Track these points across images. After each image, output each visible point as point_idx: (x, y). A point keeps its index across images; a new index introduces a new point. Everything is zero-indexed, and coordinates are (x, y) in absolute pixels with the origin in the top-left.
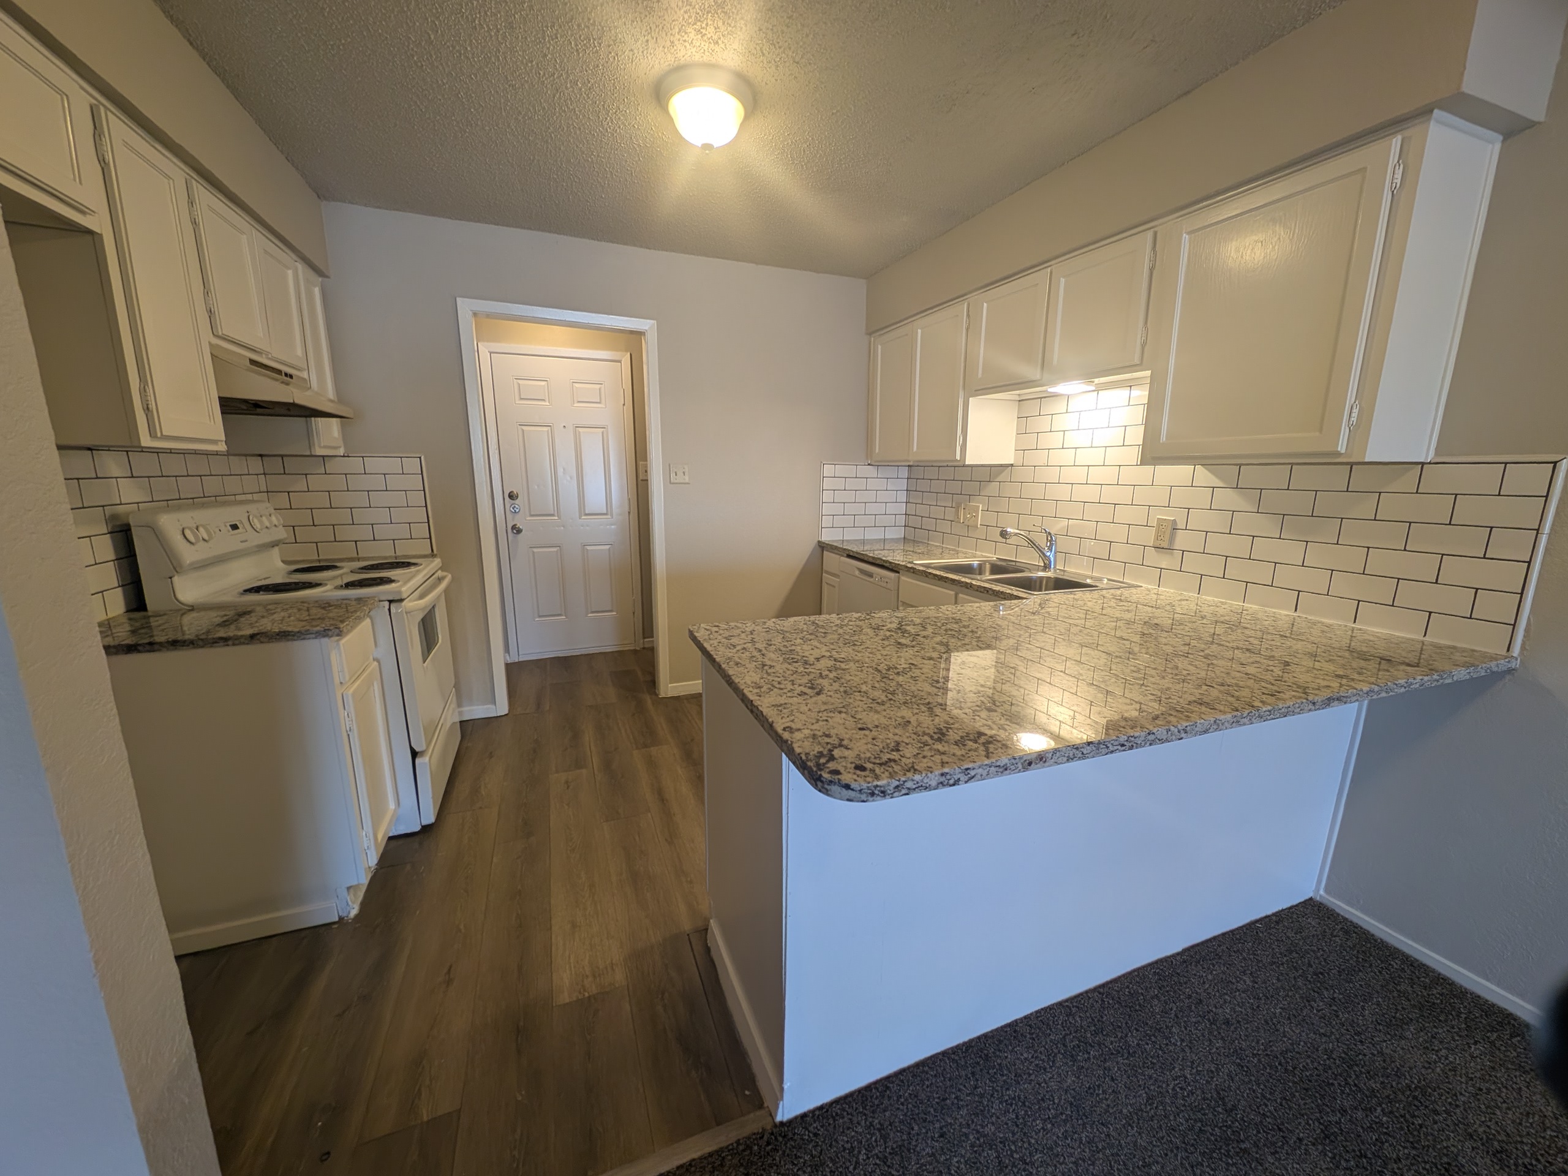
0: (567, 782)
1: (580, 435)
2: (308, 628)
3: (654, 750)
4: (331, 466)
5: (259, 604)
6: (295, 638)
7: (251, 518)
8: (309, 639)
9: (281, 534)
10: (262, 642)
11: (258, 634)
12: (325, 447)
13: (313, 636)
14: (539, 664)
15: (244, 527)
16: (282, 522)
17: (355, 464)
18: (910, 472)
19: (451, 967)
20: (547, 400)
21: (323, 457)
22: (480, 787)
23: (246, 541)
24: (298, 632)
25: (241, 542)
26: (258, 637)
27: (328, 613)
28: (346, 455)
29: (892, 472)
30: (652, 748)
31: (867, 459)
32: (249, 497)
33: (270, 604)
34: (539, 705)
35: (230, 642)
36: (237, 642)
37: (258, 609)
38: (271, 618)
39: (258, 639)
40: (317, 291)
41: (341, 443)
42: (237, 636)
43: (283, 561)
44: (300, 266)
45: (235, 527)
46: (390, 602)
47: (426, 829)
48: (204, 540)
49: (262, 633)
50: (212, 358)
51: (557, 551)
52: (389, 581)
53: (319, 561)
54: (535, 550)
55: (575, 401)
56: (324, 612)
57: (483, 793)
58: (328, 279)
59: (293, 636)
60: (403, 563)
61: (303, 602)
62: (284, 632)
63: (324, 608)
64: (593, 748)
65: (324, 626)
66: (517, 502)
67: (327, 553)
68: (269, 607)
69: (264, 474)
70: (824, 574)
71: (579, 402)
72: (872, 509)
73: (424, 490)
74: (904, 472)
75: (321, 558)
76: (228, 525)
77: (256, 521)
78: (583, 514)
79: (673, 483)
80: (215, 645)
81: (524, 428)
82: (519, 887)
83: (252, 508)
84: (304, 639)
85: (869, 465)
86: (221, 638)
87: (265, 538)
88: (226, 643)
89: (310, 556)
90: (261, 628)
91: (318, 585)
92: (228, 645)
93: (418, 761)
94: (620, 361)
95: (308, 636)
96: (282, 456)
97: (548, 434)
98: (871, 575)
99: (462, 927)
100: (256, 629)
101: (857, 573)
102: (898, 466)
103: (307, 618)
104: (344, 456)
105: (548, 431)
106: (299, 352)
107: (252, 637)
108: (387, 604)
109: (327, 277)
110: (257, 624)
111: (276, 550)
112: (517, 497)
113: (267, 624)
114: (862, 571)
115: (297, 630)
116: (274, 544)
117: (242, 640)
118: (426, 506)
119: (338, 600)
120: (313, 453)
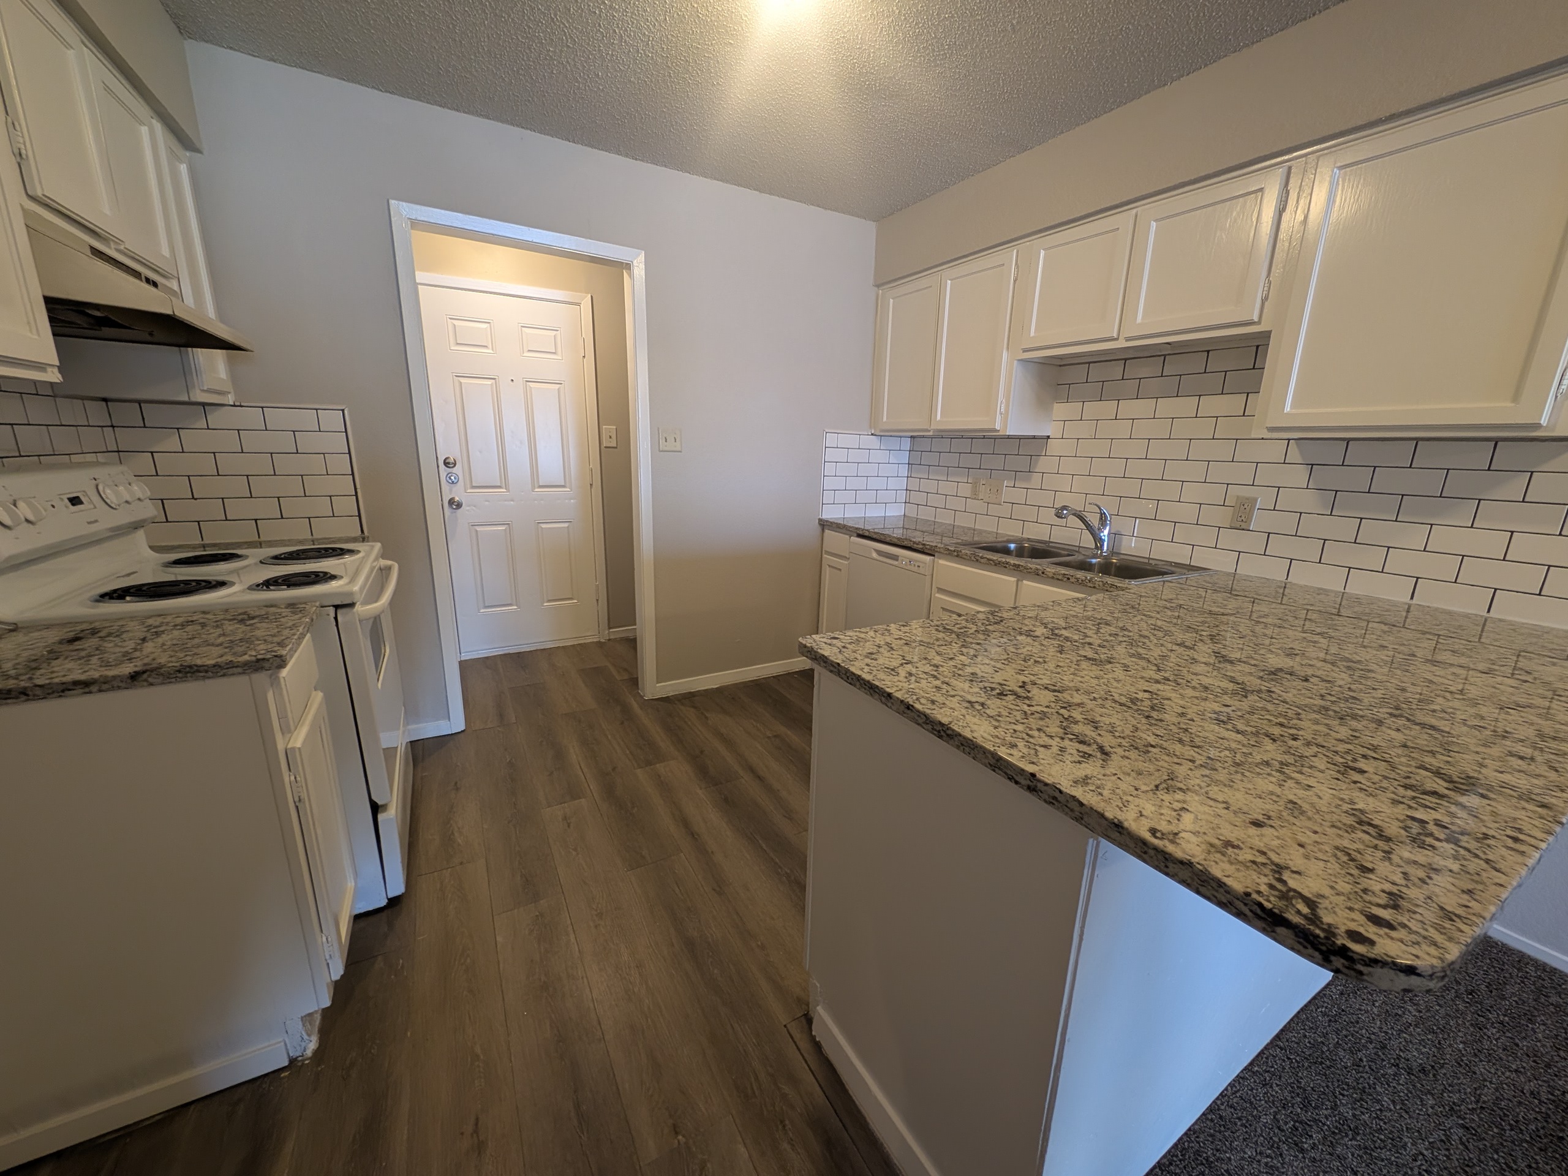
0: (565, 818)
1: (531, 391)
2: (229, 658)
3: (660, 767)
4: (216, 418)
5: (132, 617)
6: (210, 674)
7: (101, 488)
8: (233, 674)
9: (150, 510)
10: (151, 684)
11: (144, 672)
12: (209, 391)
13: (240, 670)
14: (486, 662)
15: (91, 502)
16: (149, 493)
17: (251, 417)
18: (912, 444)
19: (477, 1119)
20: (490, 346)
21: (204, 405)
22: (453, 833)
23: (96, 521)
24: (214, 666)
25: (89, 523)
26: (145, 676)
27: (252, 631)
28: (236, 404)
29: (894, 443)
30: (658, 765)
31: (871, 428)
32: (90, 458)
33: (150, 617)
34: (501, 716)
35: (94, 688)
36: (105, 687)
37: (132, 625)
38: (160, 640)
39: (146, 680)
40: (183, 168)
41: (228, 387)
42: (106, 677)
43: (152, 548)
44: (158, 126)
45: (75, 501)
46: (337, 607)
47: (394, 902)
48: (27, 521)
49: (152, 670)
50: (28, 232)
51: (505, 530)
52: (326, 577)
53: (204, 546)
54: (479, 529)
55: (525, 350)
56: (243, 628)
57: (460, 841)
58: (199, 155)
59: (206, 672)
60: (334, 549)
61: (204, 612)
62: (190, 667)
63: (242, 621)
64: (585, 770)
65: (254, 653)
66: (454, 470)
67: (218, 536)
68: (150, 621)
69: (113, 426)
70: (825, 556)
71: (529, 351)
72: (874, 483)
73: (349, 453)
74: (907, 444)
75: (206, 541)
76: (65, 498)
77: (108, 491)
78: (536, 485)
79: (662, 451)
80: (67, 693)
81: (463, 380)
82: (543, 978)
83: (100, 473)
84: (224, 675)
85: (872, 434)
86: (76, 683)
87: (123, 518)
88: (87, 690)
89: (189, 539)
90: (146, 661)
91: (222, 584)
92: (90, 692)
93: (381, 817)
94: (578, 304)
95: (231, 671)
96: (139, 402)
97: (492, 388)
98: (895, 558)
99: (478, 1050)
100: (139, 663)
101: (874, 555)
102: (901, 437)
103: (221, 639)
104: (234, 406)
105: (492, 385)
106: (166, 252)
107: (134, 677)
108: (332, 610)
109: (199, 151)
110: (138, 654)
111: (140, 534)
112: (455, 464)
113: (155, 652)
114: (880, 553)
115: (212, 662)
116: (136, 526)
117: (115, 684)
118: (353, 474)
119: (259, 608)
120: (193, 399)
